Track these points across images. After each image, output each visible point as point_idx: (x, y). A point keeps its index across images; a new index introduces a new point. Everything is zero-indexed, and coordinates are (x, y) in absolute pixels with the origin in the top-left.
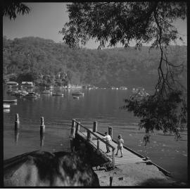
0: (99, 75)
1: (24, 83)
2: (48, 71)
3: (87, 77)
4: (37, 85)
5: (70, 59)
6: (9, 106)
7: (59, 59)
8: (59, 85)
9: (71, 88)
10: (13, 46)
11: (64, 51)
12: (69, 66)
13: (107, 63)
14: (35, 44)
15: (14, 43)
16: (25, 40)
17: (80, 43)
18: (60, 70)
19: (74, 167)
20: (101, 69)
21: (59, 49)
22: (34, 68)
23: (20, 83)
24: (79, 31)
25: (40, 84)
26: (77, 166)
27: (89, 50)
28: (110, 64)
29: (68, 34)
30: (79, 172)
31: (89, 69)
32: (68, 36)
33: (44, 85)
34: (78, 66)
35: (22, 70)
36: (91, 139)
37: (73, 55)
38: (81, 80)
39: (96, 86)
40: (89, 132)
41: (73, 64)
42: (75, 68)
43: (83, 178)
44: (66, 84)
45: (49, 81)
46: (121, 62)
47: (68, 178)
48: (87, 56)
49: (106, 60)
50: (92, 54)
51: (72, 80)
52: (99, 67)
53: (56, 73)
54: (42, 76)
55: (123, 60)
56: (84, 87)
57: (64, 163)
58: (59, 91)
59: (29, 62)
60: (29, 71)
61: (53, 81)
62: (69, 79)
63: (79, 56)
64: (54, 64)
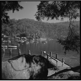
0: (54, 34)
2: (32, 33)
3: (48, 35)
4: (27, 38)
5: (41, 27)
6: (16, 47)
9: (42, 39)
10: (18, 23)
11: (39, 24)
12: (41, 30)
13: (57, 29)
14: (27, 21)
15: (18, 21)
16: (23, 20)
18: (37, 32)
19: (38, 60)
20: (55, 31)
21: (36, 23)
22: (26, 31)
23: (21, 38)
25: (29, 38)
26: (39, 60)
28: (58, 29)
30: (40, 62)
31: (49, 31)
33: (30, 38)
34: (45, 30)
35: (22, 32)
37: (42, 26)
38: (46, 36)
39: (52, 38)
41: (42, 29)
42: (44, 31)
43: (41, 64)
44: (39, 38)
45: (32, 37)
46: (63, 28)
47: (36, 63)
48: (48, 26)
49: (57, 27)
50: (51, 25)
51: (42, 36)
52: (53, 30)
53: (35, 33)
54: (30, 35)
55: (64, 27)
56: (47, 39)
57: (35, 58)
59: (25, 29)
60: (24, 32)
61: (34, 37)
62: (41, 36)
63: (45, 26)
64: (35, 30)
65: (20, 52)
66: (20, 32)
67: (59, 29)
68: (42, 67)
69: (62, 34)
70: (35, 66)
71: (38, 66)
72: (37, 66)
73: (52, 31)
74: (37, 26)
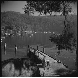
0: (39, 27)
1: (8, 30)
2: (18, 25)
3: (34, 28)
4: (13, 31)
5: (27, 20)
7: (23, 20)
8: (22, 31)
10: (3, 15)
11: (25, 17)
12: (27, 23)
13: (42, 22)
14: (12, 14)
15: (3, 13)
17: (31, 13)
18: (23, 25)
21: (22, 16)
22: (12, 24)
23: (6, 30)
24: (31, 8)
27: (35, 17)
29: (26, 9)
31: (35, 24)
32: (26, 11)
33: (16, 31)
34: (30, 23)
35: (7, 25)
36: (36, 53)
38: (32, 29)
39: (38, 31)
40: (35, 50)
44: (25, 31)
45: (18, 29)
46: (48, 22)
47: (27, 69)
48: (34, 19)
49: (42, 20)
50: (36, 18)
52: (39, 23)
53: (21, 26)
54: (15, 27)
56: (33, 32)
58: (22, 33)
60: (10, 25)
61: (20, 29)
62: (27, 28)
63: (31, 19)
64: (20, 22)
65: (6, 46)
66: (5, 24)
67: (44, 22)
68: (34, 72)
69: (47, 27)
70: (26, 73)
71: (30, 71)
72: (28, 72)
73: (37, 24)
74: (23, 19)
